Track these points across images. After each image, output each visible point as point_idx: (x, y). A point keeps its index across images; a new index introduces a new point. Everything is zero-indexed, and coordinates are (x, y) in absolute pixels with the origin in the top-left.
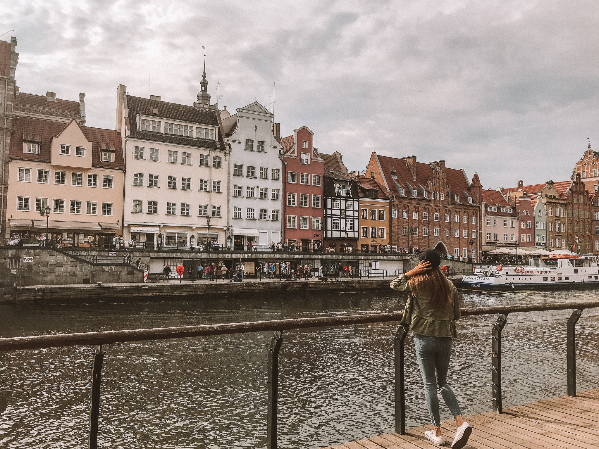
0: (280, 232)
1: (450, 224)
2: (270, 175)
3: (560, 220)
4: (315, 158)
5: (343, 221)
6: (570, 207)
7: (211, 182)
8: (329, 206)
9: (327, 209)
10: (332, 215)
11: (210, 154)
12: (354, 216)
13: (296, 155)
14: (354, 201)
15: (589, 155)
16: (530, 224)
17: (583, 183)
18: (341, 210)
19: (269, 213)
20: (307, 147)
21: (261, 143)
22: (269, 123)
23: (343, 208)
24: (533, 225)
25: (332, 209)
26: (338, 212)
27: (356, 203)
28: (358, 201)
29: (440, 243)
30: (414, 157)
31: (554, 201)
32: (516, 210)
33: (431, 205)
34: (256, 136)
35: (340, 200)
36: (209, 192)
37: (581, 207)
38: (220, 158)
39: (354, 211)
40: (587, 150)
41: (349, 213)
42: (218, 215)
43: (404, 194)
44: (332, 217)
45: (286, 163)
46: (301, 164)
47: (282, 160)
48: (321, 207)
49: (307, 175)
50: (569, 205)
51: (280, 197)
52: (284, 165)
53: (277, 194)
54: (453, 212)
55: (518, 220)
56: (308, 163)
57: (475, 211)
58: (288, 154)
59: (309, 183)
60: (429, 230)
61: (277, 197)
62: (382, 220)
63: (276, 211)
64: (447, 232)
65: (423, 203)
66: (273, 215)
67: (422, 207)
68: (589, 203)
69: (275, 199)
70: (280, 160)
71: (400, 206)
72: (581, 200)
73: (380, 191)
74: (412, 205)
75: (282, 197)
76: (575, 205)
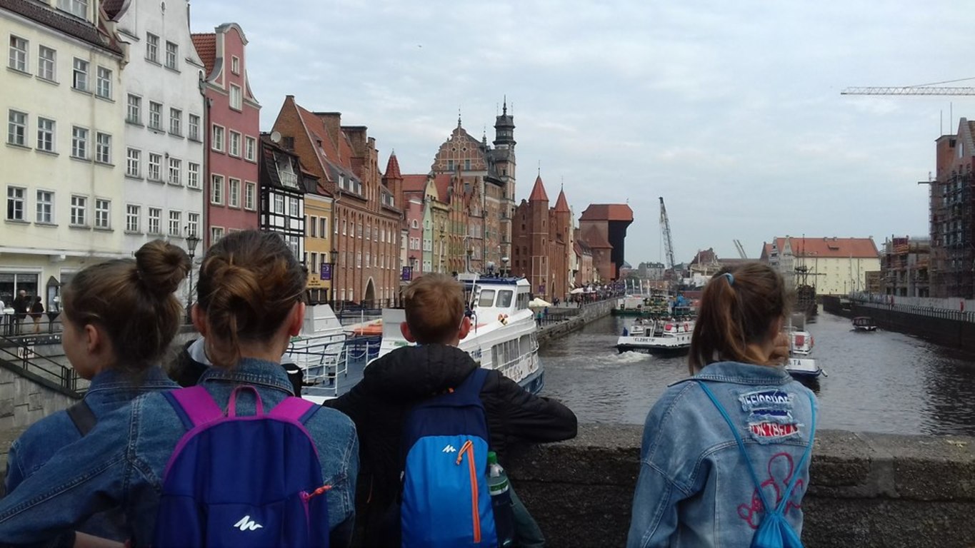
1: (378, 244)
2: (185, 129)
3: (442, 237)
4: (249, 99)
6: (450, 217)
7: (93, 135)
8: (272, 210)
9: (267, 213)
10: (275, 227)
11: (91, 59)
12: (299, 231)
13: (224, 86)
14: (299, 198)
15: (459, 137)
18: (284, 216)
19: (184, 221)
20: (237, 71)
21: (172, 46)
23: (287, 213)
24: (422, 245)
25: (275, 215)
26: (280, 222)
27: (301, 201)
28: (303, 198)
29: (370, 281)
31: (439, 206)
33: (365, 211)
34: (163, 28)
35: (285, 195)
36: (89, 161)
37: (460, 215)
38: (108, 72)
39: (299, 219)
40: (456, 127)
41: (294, 224)
42: (105, 223)
43: (343, 187)
45: (212, 104)
46: (231, 109)
47: (204, 96)
48: (256, 210)
49: (236, 135)
50: (451, 214)
51: (200, 184)
52: (208, 107)
53: (195, 176)
54: (381, 222)
55: (408, 236)
56: (239, 107)
57: (396, 222)
58: (213, 82)
59: (239, 154)
60: (362, 256)
61: (194, 183)
62: (323, 237)
63: (193, 216)
64: (376, 259)
65: (359, 205)
66: (190, 224)
67: (358, 212)
68: (466, 210)
69: (191, 186)
70: (202, 94)
71: (342, 211)
72: (460, 205)
73: (319, 178)
74: (351, 210)
75: (204, 182)
76: (455, 214)
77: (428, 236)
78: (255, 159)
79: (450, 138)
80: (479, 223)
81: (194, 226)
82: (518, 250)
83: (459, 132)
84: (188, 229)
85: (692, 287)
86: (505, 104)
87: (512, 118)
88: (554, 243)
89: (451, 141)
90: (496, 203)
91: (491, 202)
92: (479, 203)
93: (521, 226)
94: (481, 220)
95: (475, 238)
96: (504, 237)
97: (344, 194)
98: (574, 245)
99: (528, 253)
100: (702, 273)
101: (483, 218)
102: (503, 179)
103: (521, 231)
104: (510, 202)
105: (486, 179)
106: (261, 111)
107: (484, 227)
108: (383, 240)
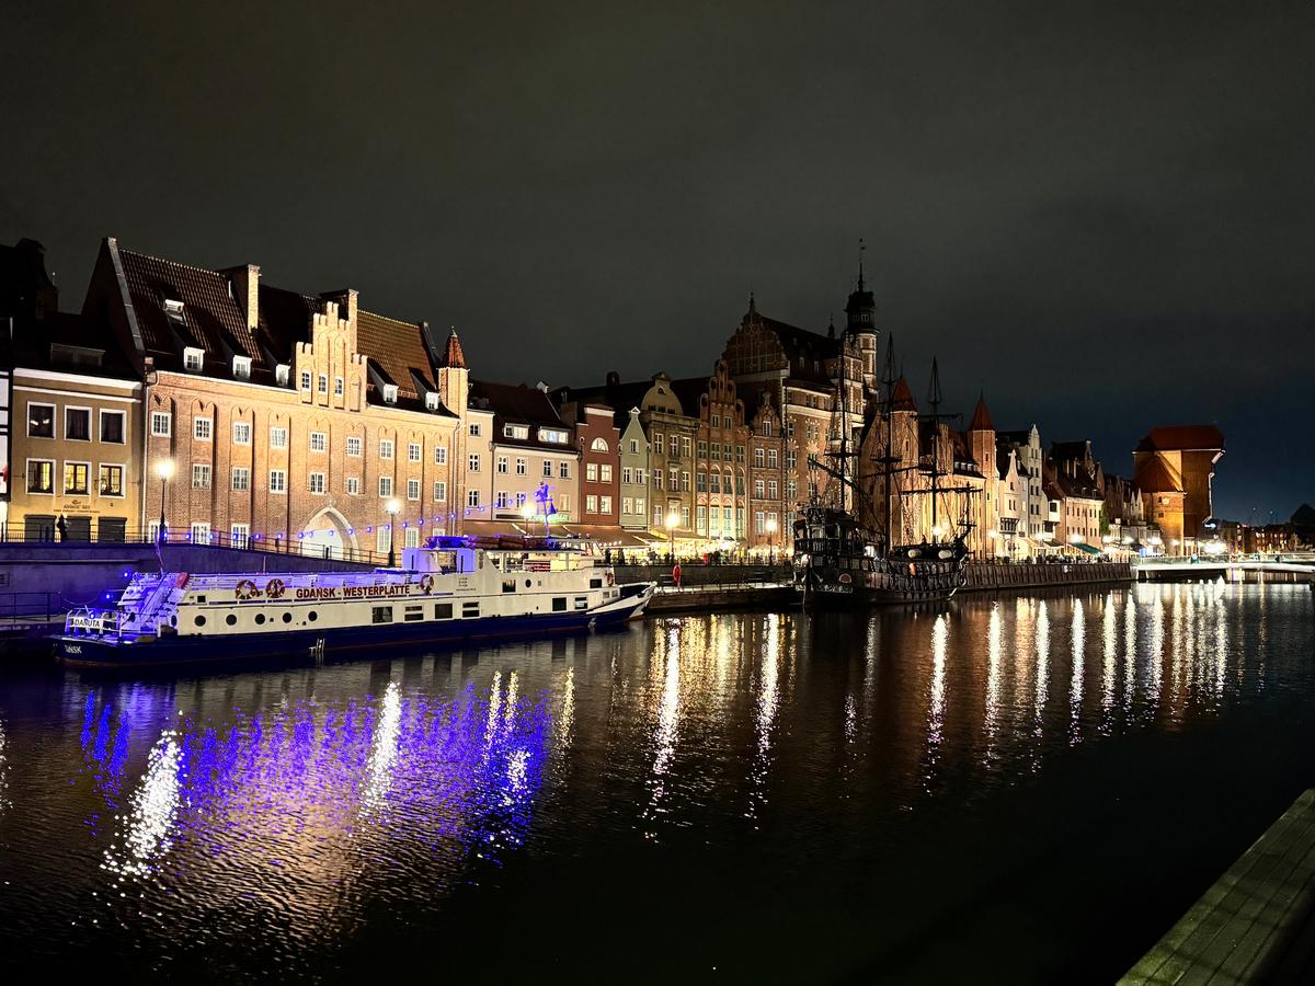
1: (364, 461)
3: (679, 465)
15: (751, 326)
16: (610, 472)
24: (617, 475)
28: (9, 378)
31: (667, 420)
32: (575, 438)
37: (728, 436)
40: (747, 312)
50: (702, 432)
54: (373, 429)
57: (448, 430)
60: (289, 476)
62: (115, 440)
64: (355, 484)
67: (263, 409)
68: (745, 428)
71: (184, 403)
72: (728, 420)
76: (714, 432)
77: (636, 463)
79: (741, 328)
80: (774, 446)
82: (873, 488)
83: (752, 317)
86: (861, 276)
87: (871, 294)
89: (742, 331)
91: (802, 417)
92: (775, 418)
93: (876, 452)
94: (778, 442)
95: (766, 468)
101: (783, 439)
107: (784, 452)
108: (387, 456)
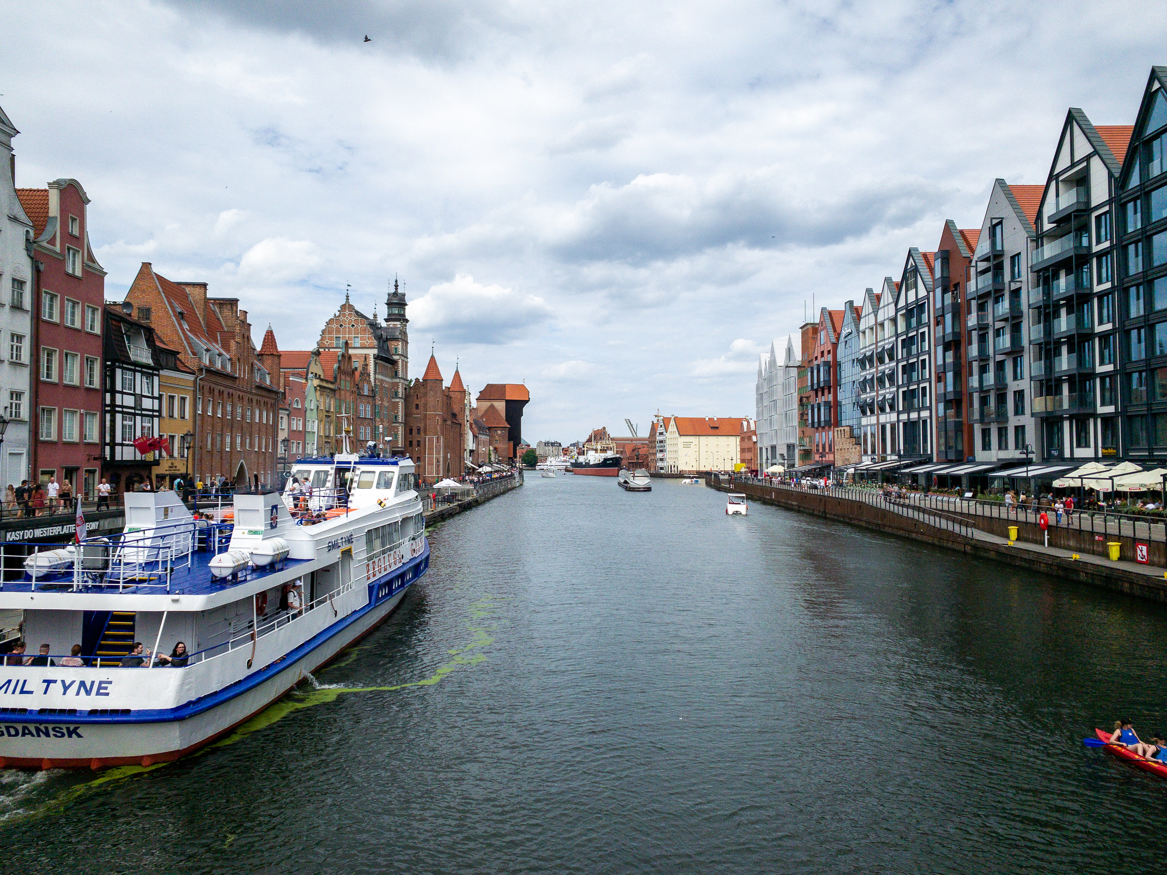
0: (24, 451)
1: (251, 425)
2: (7, 294)
3: (329, 417)
4: (91, 264)
5: (138, 418)
6: (337, 396)
8: (119, 387)
9: (113, 392)
10: (122, 406)
12: (153, 411)
13: (58, 248)
14: (153, 375)
15: (347, 312)
16: (301, 423)
17: (350, 357)
18: (134, 395)
19: (4, 399)
20: (76, 232)
22: (6, 151)
23: (138, 391)
24: (304, 425)
25: (122, 393)
26: (129, 401)
27: (156, 379)
28: (158, 375)
29: (241, 465)
30: (204, 286)
31: (324, 384)
33: (236, 389)
35: (135, 371)
37: (348, 394)
39: (153, 398)
40: (343, 303)
41: (147, 404)
43: (208, 363)
44: (122, 412)
45: (42, 267)
46: (68, 275)
47: (31, 258)
48: (98, 387)
49: (74, 304)
50: (337, 393)
51: (26, 357)
52: (37, 272)
53: (19, 349)
54: (255, 402)
55: (288, 415)
56: (78, 273)
57: (273, 401)
58: (45, 244)
59: (78, 325)
60: (231, 438)
61: (18, 357)
62: (183, 418)
63: (16, 395)
64: (248, 441)
65: (229, 383)
66: (11, 404)
67: (226, 391)
68: (355, 389)
69: (14, 359)
70: (29, 256)
71: (206, 390)
72: (348, 384)
73: (178, 353)
74: (217, 388)
75: (31, 356)
76: (343, 392)
77: (312, 416)
78: (98, 330)
79: (338, 314)
80: (368, 403)
81: (18, 406)
82: (411, 431)
83: (347, 307)
84: (9, 410)
85: (587, 465)
86: (396, 281)
87: (404, 295)
88: (449, 422)
89: (339, 316)
90: (386, 382)
91: (382, 381)
92: (369, 382)
93: (414, 406)
94: (370, 399)
95: (365, 418)
96: (396, 417)
97: (208, 371)
98: (471, 424)
99: (422, 433)
100: (596, 450)
101: (374, 397)
102: (396, 357)
103: (415, 411)
104: (402, 381)
105: (377, 358)
106: (106, 278)
107: (374, 406)
108: (257, 421)
